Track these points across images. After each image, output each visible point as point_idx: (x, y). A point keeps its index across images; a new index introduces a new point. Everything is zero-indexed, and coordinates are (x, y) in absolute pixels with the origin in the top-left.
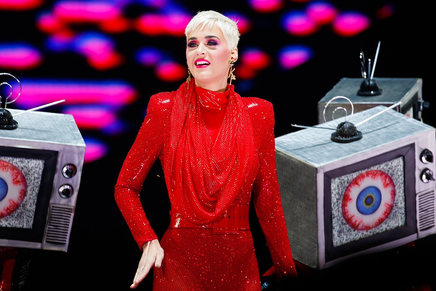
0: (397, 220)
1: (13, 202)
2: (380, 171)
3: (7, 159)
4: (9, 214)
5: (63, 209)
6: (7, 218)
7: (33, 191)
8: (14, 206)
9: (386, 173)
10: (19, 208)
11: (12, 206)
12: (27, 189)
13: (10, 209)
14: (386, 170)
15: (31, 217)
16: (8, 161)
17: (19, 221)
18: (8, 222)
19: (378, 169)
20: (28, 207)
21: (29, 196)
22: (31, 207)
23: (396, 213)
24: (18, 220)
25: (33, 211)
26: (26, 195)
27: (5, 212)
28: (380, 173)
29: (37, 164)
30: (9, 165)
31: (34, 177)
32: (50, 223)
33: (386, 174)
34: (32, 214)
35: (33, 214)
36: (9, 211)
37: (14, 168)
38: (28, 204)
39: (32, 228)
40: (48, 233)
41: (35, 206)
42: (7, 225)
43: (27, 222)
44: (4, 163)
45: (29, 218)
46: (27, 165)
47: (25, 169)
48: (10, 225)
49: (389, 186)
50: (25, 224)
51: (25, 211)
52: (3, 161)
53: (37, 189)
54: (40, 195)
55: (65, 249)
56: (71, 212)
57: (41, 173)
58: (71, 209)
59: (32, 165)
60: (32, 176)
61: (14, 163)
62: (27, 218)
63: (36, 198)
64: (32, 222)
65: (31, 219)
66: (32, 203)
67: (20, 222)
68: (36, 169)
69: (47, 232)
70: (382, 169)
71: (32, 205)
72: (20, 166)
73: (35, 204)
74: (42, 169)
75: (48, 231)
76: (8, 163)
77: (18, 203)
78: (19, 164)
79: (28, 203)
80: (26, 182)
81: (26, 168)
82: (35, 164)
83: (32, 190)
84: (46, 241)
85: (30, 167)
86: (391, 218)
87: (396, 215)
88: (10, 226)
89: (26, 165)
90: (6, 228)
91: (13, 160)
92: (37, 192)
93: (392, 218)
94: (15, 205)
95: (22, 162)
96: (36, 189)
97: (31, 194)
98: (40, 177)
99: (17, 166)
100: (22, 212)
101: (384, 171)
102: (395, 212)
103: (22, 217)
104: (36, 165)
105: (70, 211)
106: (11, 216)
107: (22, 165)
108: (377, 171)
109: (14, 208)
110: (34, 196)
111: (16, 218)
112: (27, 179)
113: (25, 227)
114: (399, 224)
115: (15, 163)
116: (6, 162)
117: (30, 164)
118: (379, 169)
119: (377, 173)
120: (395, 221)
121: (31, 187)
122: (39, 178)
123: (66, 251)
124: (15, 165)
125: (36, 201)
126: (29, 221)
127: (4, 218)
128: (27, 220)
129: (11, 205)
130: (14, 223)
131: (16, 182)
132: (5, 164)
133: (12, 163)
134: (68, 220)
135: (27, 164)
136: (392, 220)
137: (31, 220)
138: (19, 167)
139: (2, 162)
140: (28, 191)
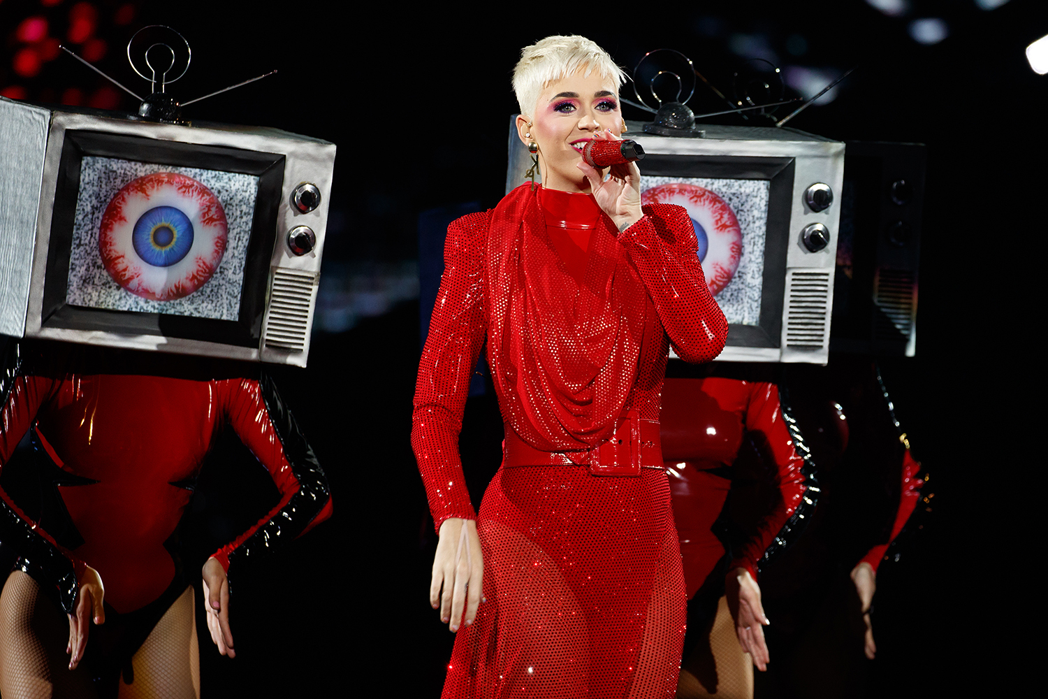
0: (740, 307)
1: (204, 263)
2: (711, 192)
3: (191, 172)
4: (196, 288)
5: (296, 279)
6: (193, 296)
7: (238, 241)
8: (205, 270)
9: (724, 201)
10: (215, 275)
11: (202, 271)
12: (228, 236)
13: (198, 277)
14: (726, 195)
15: (236, 297)
16: (192, 176)
17: (214, 305)
18: (194, 306)
19: (706, 186)
20: (230, 274)
21: (232, 250)
22: (234, 273)
23: (738, 293)
24: (212, 301)
25: (239, 284)
26: (227, 250)
27: (188, 284)
28: (710, 198)
29: (246, 184)
30: (195, 184)
31: (241, 211)
32: (272, 307)
33: (723, 203)
34: (237, 290)
35: (240, 289)
36: (196, 282)
37: (204, 191)
38: (231, 269)
39: (237, 320)
40: (268, 329)
41: (242, 274)
42: (193, 311)
43: (229, 306)
44: (185, 181)
45: (232, 299)
46: (228, 186)
47: (224, 193)
48: (199, 312)
49: (729, 231)
50: (225, 311)
51: (224, 282)
52: (183, 176)
53: (247, 237)
54: (251, 251)
55: (301, 361)
56: (312, 284)
57: (252, 204)
58: (312, 278)
59: (237, 186)
60: (236, 209)
61: (204, 181)
62: (229, 297)
63: (243, 256)
64: (238, 306)
65: (235, 301)
66: (237, 267)
67: (216, 306)
68: (244, 194)
69: (267, 326)
70: (716, 189)
71: (238, 271)
72: (215, 187)
73: (242, 269)
74: (255, 194)
75: (269, 323)
76: (193, 179)
77: (212, 265)
78: (213, 182)
79: (231, 267)
80: (226, 220)
81: (227, 191)
82: (241, 184)
83: (237, 239)
84: (267, 345)
85: (233, 189)
86: (727, 299)
87: (738, 296)
88: (197, 315)
89: (225, 185)
90: (190, 318)
91: (201, 175)
92: (247, 244)
93: (729, 300)
94: (207, 270)
95: (218, 179)
96: (243, 237)
97: (235, 246)
98: (252, 211)
99: (209, 187)
100: (219, 284)
101: (720, 195)
102: (735, 290)
103: (220, 296)
104: (243, 185)
105: (310, 281)
106: (199, 294)
107: (218, 185)
108: (704, 191)
109: (206, 275)
110: (240, 252)
111: (209, 296)
112: (228, 214)
113: (224, 317)
114: (743, 319)
115: (206, 181)
116: (189, 179)
117: (232, 183)
118: (709, 188)
119: (704, 194)
120: (735, 308)
121: (235, 231)
122: (249, 214)
123: (304, 366)
124: (205, 184)
125: (244, 263)
126: (233, 305)
127: (187, 298)
128: (228, 302)
129: (200, 269)
130: (206, 307)
131: (208, 220)
132: (188, 182)
133: (201, 180)
134: (306, 300)
135: (227, 183)
136: (728, 303)
137: (236, 303)
138: (213, 188)
139: (181, 178)
140: (231, 241)
